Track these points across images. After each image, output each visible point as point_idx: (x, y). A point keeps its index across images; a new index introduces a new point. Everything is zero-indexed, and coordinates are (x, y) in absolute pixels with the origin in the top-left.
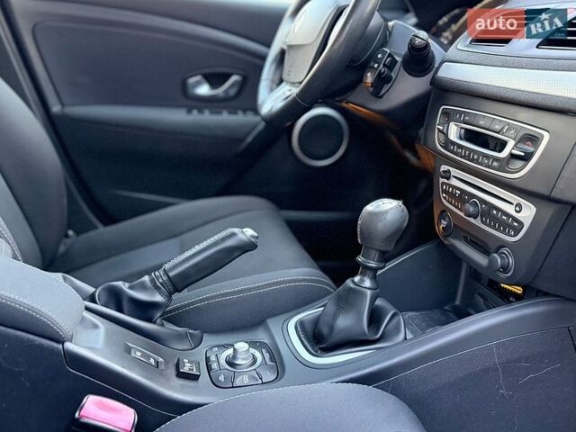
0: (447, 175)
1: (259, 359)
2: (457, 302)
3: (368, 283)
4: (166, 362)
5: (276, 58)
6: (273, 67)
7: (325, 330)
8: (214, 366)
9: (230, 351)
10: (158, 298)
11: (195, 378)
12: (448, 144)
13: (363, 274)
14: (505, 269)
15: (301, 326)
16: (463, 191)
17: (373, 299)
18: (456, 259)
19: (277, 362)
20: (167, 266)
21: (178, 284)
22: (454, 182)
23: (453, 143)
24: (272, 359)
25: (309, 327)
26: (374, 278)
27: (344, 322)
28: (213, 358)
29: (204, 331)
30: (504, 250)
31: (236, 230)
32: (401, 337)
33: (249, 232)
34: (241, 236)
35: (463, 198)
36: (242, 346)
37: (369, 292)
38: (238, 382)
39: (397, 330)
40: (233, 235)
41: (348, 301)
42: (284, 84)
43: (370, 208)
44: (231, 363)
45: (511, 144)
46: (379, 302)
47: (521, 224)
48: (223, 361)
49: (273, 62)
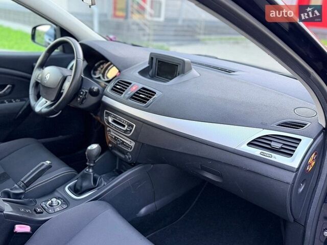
0: (110, 131)
1: (60, 202)
2: (117, 168)
3: (91, 171)
4: (31, 211)
5: (34, 84)
6: (33, 88)
7: (79, 188)
8: (46, 208)
9: (50, 201)
10: (22, 191)
11: (42, 213)
12: (109, 123)
13: (89, 168)
14: (129, 159)
15: (70, 188)
16: (115, 137)
17: (93, 175)
18: (115, 156)
19: (66, 202)
20: (22, 179)
21: (27, 185)
22: (112, 133)
23: (110, 123)
24: (64, 201)
25: (73, 188)
26: (93, 169)
27: (85, 184)
28: (44, 206)
29: (35, 198)
30: (128, 154)
31: (44, 163)
32: (103, 184)
33: (48, 162)
34: (46, 164)
35: (116, 139)
36: (54, 200)
37: (92, 173)
38: (56, 211)
39: (101, 182)
40: (43, 164)
41: (85, 177)
42: (41, 97)
43: (89, 148)
44: (51, 205)
45: (126, 126)
46: (95, 175)
47: (132, 147)
48: (48, 206)
49: (32, 87)
